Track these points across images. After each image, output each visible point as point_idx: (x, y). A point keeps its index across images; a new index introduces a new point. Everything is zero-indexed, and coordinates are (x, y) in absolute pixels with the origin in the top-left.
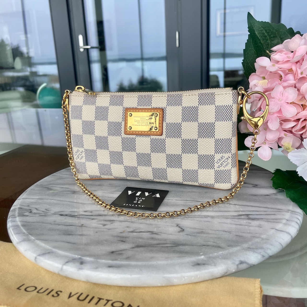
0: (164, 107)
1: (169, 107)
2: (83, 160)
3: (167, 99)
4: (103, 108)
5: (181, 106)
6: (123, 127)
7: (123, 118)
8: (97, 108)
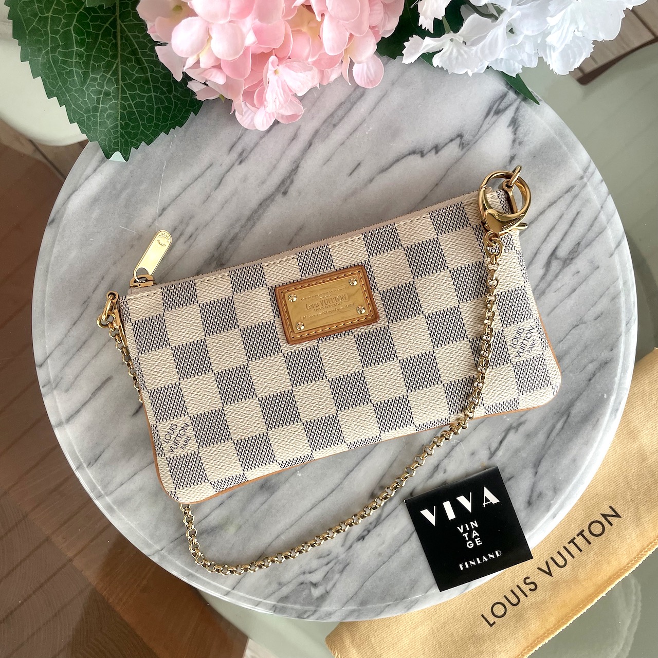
0: (363, 262)
1: (374, 258)
2: (192, 447)
3: (363, 242)
4: (219, 304)
5: (400, 247)
6: (279, 330)
7: (274, 311)
8: (202, 308)
